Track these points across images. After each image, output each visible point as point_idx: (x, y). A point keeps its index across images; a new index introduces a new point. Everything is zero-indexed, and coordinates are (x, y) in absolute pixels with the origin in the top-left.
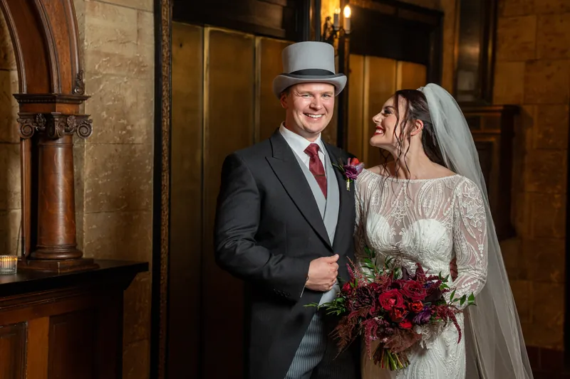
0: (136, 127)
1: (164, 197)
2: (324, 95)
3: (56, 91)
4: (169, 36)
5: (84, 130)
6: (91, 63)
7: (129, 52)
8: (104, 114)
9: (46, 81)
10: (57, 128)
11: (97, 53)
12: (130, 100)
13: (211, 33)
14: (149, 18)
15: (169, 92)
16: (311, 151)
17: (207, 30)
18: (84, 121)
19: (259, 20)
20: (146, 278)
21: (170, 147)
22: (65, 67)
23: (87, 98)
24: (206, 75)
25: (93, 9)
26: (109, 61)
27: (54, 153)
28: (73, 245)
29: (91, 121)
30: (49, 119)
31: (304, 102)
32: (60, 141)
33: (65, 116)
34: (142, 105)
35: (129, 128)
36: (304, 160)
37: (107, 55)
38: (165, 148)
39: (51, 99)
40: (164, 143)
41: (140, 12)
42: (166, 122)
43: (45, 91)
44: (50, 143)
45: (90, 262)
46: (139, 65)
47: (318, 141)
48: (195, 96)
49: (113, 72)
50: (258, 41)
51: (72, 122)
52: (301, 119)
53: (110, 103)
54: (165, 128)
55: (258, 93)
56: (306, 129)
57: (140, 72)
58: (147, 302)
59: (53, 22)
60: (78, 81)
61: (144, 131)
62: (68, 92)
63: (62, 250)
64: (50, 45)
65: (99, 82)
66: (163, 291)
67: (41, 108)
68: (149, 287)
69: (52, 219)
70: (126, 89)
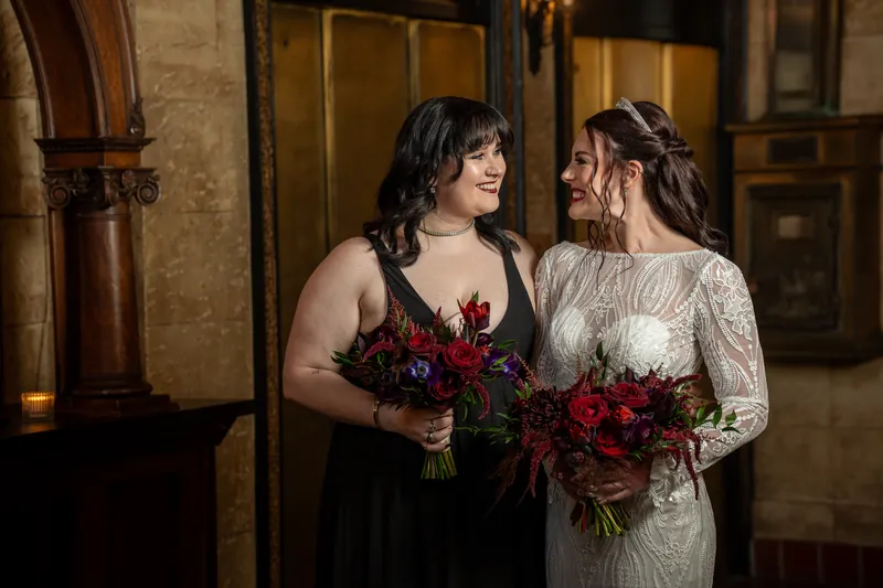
0: (221, 184)
1: (270, 298)
3: (103, 133)
4: (268, 30)
5: (148, 193)
6: (149, 83)
7: (206, 61)
8: (170, 164)
9: (86, 117)
10: (108, 190)
11: (157, 65)
12: (209, 139)
13: (335, 19)
15: (271, 123)
17: (328, 14)
18: (148, 178)
21: (275, 214)
22: (115, 95)
23: (149, 141)
24: (329, 90)
26: (174, 78)
27: (105, 229)
29: (157, 178)
30: (94, 175)
32: (111, 211)
33: (119, 172)
34: (228, 147)
35: (210, 185)
37: (171, 68)
38: (268, 216)
39: (96, 145)
40: (267, 208)
42: (267, 174)
43: (84, 133)
44: (98, 214)
45: (163, 400)
46: (221, 80)
48: (313, 125)
49: (180, 94)
50: (413, 27)
51: (129, 180)
53: (179, 147)
54: (266, 184)
57: (224, 94)
58: (248, 473)
59: (96, 25)
60: (136, 117)
61: (234, 190)
62: (121, 135)
64: (93, 61)
65: (160, 112)
66: (273, 452)
67: (79, 160)
68: (251, 445)
69: (104, 334)
70: (202, 123)
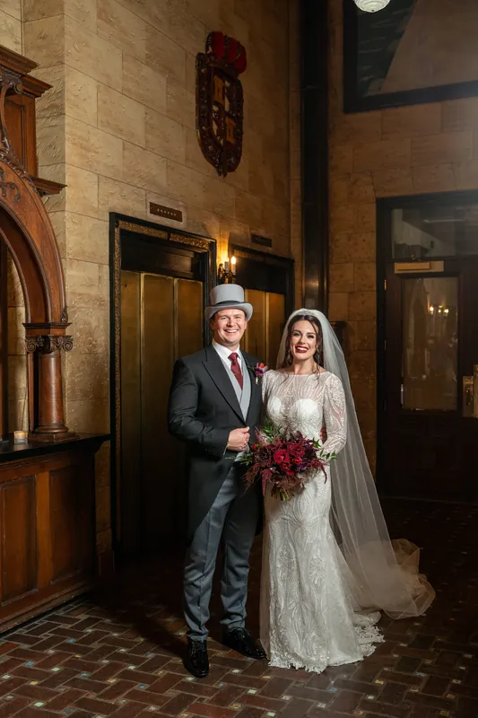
0: (99, 342)
1: (117, 389)
2: (236, 317)
3: (50, 321)
4: (119, 280)
5: (68, 346)
6: (70, 300)
7: (94, 292)
8: (78, 334)
9: (44, 314)
10: (52, 345)
11: (73, 293)
12: (94, 324)
13: (145, 276)
14: (106, 268)
15: (119, 317)
16: (233, 358)
17: (143, 275)
18: (69, 340)
19: (176, 268)
20: (107, 444)
21: (120, 355)
22: (56, 305)
23: (70, 324)
24: (142, 304)
25: (71, 265)
26: (80, 299)
27: (50, 361)
28: (62, 424)
29: (72, 340)
30: (46, 339)
31: (223, 323)
32: (53, 354)
33: (56, 337)
34: (102, 327)
35: (94, 343)
36: (228, 364)
37: (80, 295)
38: (117, 355)
39: (47, 325)
40: (117, 352)
41: (100, 265)
42: (117, 338)
43: (42, 321)
44: (47, 355)
45: (73, 434)
46: (100, 300)
47: (238, 351)
48: (135, 319)
49: (83, 305)
50: (176, 281)
51: (61, 341)
52: (222, 333)
53: (81, 327)
54: (117, 342)
55: (177, 317)
56: (227, 341)
57: (100, 305)
58: (108, 461)
59: (49, 276)
60: (64, 313)
61: (103, 344)
62: (58, 321)
63: (55, 427)
64: (47, 290)
65: (75, 312)
66: (118, 453)
67: (40, 332)
68: (109, 451)
69: (48, 406)
70: (91, 317)
